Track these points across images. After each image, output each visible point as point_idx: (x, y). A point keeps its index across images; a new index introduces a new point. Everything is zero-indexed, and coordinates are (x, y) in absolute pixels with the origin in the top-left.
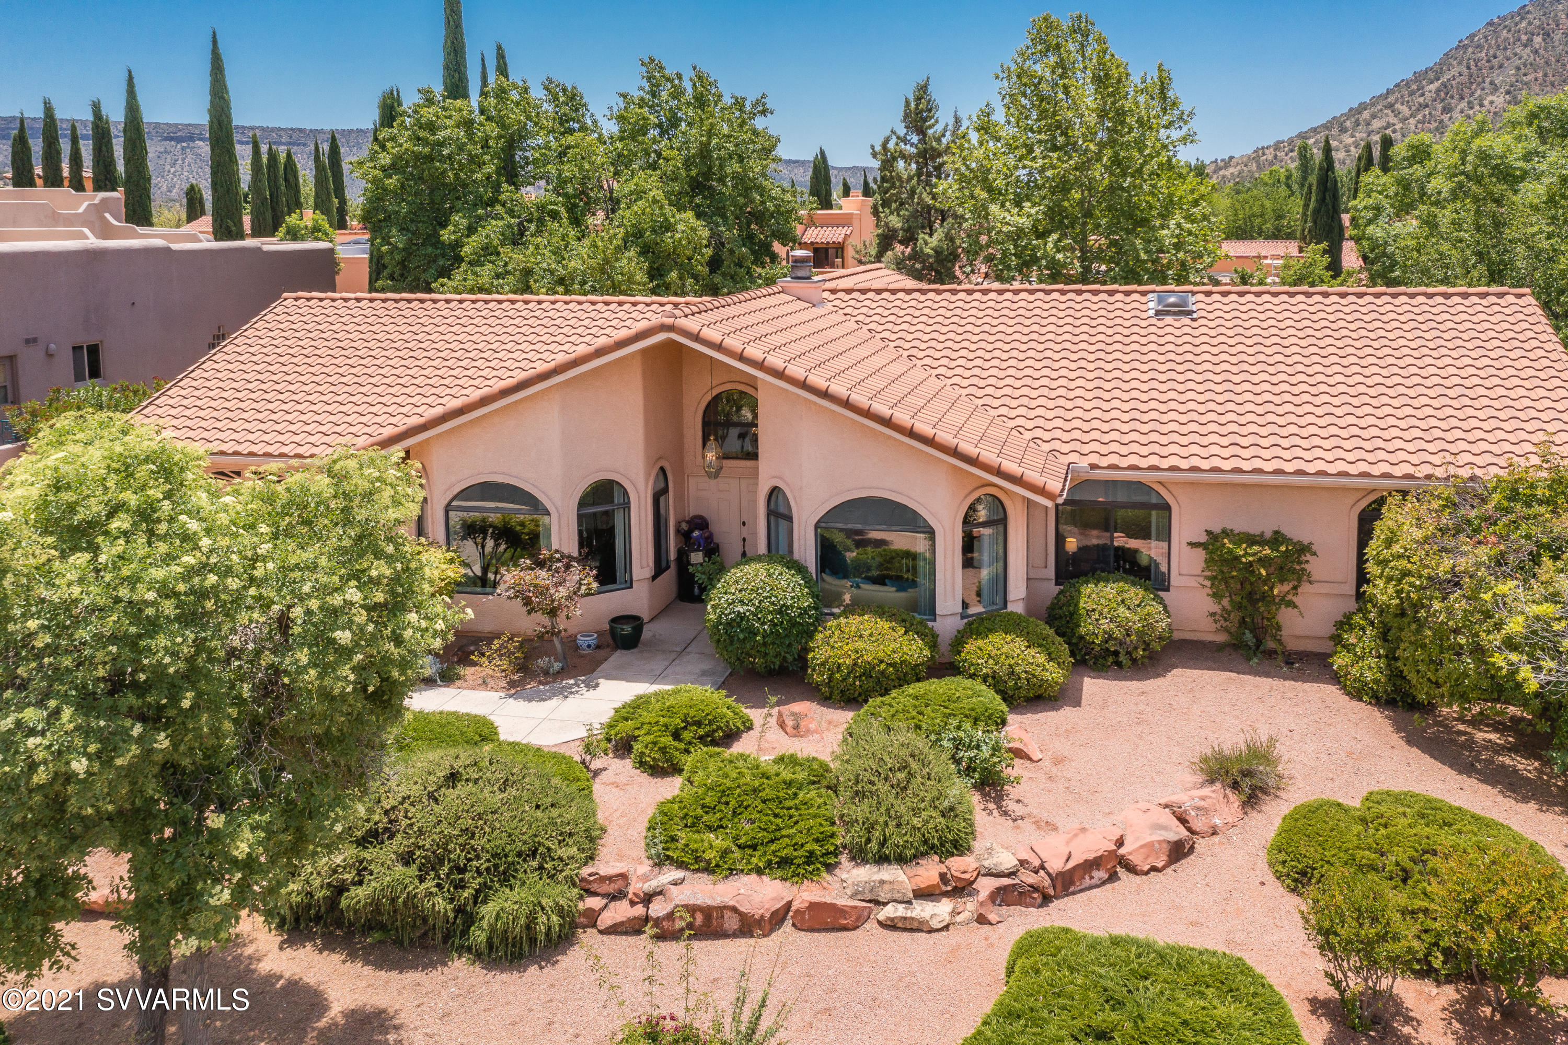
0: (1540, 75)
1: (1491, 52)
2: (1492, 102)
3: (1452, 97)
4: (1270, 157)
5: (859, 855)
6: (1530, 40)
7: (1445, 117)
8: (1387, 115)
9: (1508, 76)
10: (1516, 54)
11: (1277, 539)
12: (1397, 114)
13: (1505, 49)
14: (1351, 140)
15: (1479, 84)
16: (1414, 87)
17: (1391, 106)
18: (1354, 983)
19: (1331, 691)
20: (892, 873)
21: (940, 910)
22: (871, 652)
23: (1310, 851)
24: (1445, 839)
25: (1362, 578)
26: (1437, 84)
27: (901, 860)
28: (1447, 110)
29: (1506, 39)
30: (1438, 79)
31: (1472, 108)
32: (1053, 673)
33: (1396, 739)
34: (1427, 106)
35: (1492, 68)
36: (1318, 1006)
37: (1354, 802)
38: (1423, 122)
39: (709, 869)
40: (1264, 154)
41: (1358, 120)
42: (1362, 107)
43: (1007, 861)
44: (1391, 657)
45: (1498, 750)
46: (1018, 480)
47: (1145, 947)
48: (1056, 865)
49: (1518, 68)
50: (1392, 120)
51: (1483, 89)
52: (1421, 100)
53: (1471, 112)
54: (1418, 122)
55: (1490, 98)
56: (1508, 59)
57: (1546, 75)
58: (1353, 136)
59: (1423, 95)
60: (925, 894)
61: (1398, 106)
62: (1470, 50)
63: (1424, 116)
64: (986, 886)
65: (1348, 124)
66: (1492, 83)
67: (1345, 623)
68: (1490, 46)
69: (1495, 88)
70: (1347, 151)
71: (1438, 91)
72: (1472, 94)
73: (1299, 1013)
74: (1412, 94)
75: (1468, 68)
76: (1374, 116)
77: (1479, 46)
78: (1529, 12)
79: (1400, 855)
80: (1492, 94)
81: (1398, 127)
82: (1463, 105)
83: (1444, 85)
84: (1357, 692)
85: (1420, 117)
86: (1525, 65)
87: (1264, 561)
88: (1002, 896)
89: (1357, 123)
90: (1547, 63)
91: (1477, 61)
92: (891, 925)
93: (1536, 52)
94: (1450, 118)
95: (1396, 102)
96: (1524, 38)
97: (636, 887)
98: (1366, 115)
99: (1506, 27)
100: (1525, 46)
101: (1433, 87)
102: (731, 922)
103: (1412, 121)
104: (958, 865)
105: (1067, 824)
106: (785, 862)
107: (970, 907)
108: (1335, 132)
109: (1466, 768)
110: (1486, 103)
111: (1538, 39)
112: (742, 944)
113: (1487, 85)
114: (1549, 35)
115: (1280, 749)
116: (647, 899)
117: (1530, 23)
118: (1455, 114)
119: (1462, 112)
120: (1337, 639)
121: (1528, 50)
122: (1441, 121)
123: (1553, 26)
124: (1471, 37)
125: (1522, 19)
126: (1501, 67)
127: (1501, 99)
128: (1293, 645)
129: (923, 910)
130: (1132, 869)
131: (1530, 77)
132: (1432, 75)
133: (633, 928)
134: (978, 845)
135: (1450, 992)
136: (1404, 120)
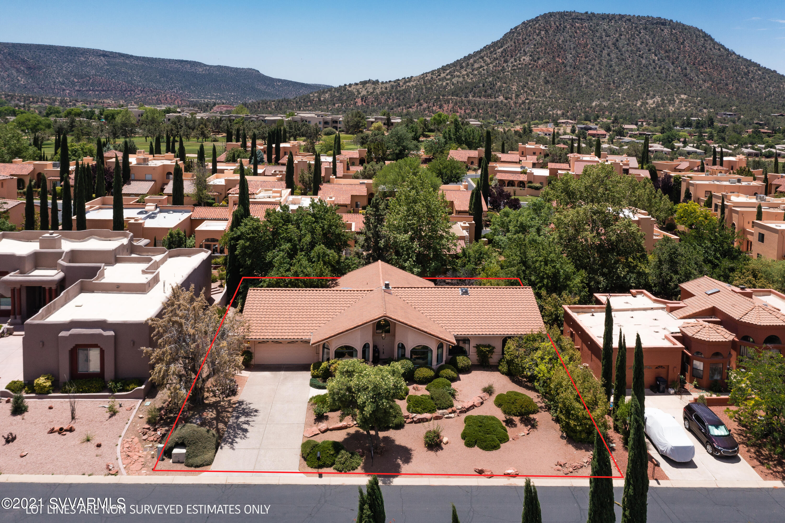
0: (543, 49)
1: (524, 37)
2: (524, 60)
3: (508, 56)
4: (429, 78)
5: (439, 409)
6: (540, 33)
7: (505, 65)
8: (481, 62)
9: (531, 48)
10: (534, 39)
11: (489, 346)
12: (485, 61)
13: (530, 36)
14: (465, 73)
15: (519, 51)
16: (492, 50)
17: (482, 58)
18: (508, 417)
19: (498, 373)
20: (445, 411)
21: (452, 415)
22: (426, 375)
23: (500, 401)
24: (518, 397)
25: (503, 354)
26: (502, 49)
27: (446, 409)
28: (506, 61)
29: (530, 31)
30: (502, 47)
31: (516, 62)
32: (455, 375)
33: (510, 381)
34: (497, 59)
35: (524, 44)
36: (504, 421)
37: (505, 393)
38: (496, 67)
39: (419, 413)
40: (427, 76)
41: (468, 63)
42: (470, 56)
43: (460, 407)
44: (509, 367)
45: (526, 382)
46: (445, 340)
47: (483, 416)
48: (467, 407)
49: (535, 45)
50: (483, 64)
51: (520, 53)
52: (495, 56)
53: (515, 63)
54: (494, 66)
55: (523, 58)
56: (531, 40)
57: (546, 49)
58: (466, 71)
59: (496, 54)
60: (450, 413)
61: (485, 58)
62: (515, 34)
63: (496, 64)
64: (458, 411)
65: (464, 64)
66: (524, 51)
67: (500, 361)
68: (523, 34)
69: (525, 54)
70: (464, 78)
71: (502, 52)
72: (516, 55)
73: (502, 422)
74: (491, 53)
75: (515, 43)
76: (475, 62)
77: (519, 33)
78: (539, 20)
79: (512, 400)
80: (524, 56)
81: (485, 68)
82: (512, 60)
83: (504, 50)
84: (503, 373)
85: (494, 64)
86: (538, 44)
87: (487, 351)
88: (461, 412)
89: (468, 65)
90: (546, 44)
91: (518, 40)
92: (447, 418)
93: (542, 38)
94: (507, 65)
95: (484, 56)
96: (537, 31)
97: (410, 417)
98: (471, 61)
99: (530, 26)
100: (538, 35)
101: (500, 50)
102: (425, 420)
103: (491, 65)
104: (454, 408)
105: (466, 401)
106: (430, 411)
107: (456, 414)
108: (458, 68)
109: (521, 385)
110: (522, 60)
111: (543, 33)
112: (427, 423)
113: (522, 51)
114: (547, 31)
115: (493, 386)
116: (413, 418)
117: (540, 25)
118: (509, 64)
119: (512, 63)
120: (499, 363)
121: (539, 37)
122: (503, 67)
123: (549, 27)
124: (516, 28)
125: (537, 23)
126: (528, 44)
127: (528, 59)
128: (491, 364)
129: (450, 415)
130: (476, 407)
131: (540, 50)
132: (500, 45)
133: (411, 423)
134: (455, 405)
135: (519, 418)
136: (488, 65)
